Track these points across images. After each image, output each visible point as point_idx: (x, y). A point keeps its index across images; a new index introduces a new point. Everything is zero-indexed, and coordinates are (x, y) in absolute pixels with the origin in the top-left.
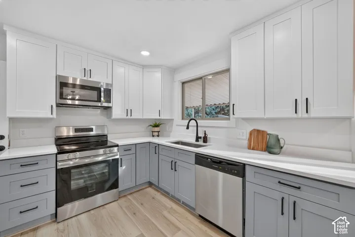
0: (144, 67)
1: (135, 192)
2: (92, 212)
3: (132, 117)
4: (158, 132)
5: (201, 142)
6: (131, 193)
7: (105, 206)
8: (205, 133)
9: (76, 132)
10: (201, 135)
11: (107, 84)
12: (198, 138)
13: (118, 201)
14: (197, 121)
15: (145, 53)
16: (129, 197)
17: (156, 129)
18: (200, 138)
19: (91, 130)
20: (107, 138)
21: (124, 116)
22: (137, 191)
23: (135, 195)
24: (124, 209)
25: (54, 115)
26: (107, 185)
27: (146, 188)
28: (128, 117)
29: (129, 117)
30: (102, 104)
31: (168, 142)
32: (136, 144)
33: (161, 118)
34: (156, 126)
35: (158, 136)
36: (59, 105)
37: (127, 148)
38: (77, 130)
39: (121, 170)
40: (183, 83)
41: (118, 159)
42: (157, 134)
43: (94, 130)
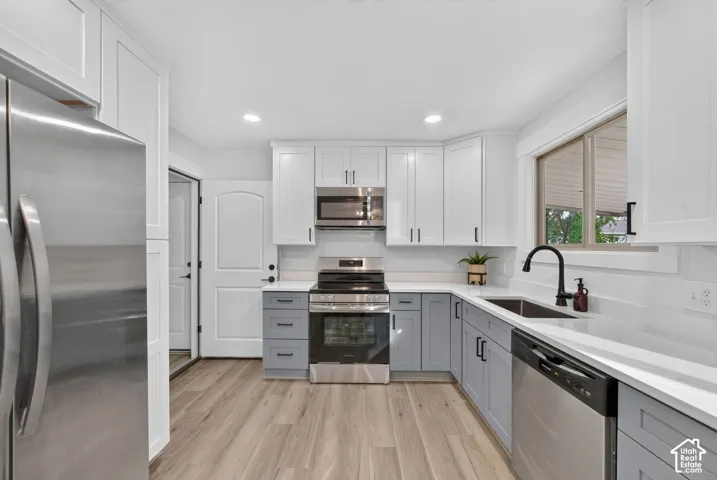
0: (445, 142)
1: (422, 382)
2: (349, 386)
3: (421, 243)
4: (481, 275)
5: (569, 309)
6: (414, 383)
7: (368, 386)
8: (581, 286)
9: (340, 265)
10: (571, 288)
11: (376, 189)
12: (562, 298)
13: (388, 387)
14: (561, 252)
15: (433, 119)
16: (407, 387)
17: (476, 268)
18: (569, 296)
19: (360, 263)
20: (383, 278)
21: (407, 242)
22: (426, 383)
23: (417, 386)
24: (390, 400)
25: (313, 242)
26: (372, 354)
27: (443, 383)
28: (413, 243)
29: (415, 242)
30: (368, 223)
31: (481, 297)
32: (421, 294)
33: (479, 244)
34: (477, 261)
35: (481, 283)
36: (319, 228)
37: (405, 299)
38: (343, 263)
39: (395, 335)
40: (540, 159)
41: (388, 314)
42: (476, 278)
43: (364, 263)
